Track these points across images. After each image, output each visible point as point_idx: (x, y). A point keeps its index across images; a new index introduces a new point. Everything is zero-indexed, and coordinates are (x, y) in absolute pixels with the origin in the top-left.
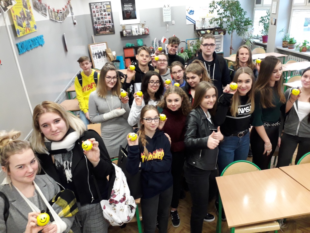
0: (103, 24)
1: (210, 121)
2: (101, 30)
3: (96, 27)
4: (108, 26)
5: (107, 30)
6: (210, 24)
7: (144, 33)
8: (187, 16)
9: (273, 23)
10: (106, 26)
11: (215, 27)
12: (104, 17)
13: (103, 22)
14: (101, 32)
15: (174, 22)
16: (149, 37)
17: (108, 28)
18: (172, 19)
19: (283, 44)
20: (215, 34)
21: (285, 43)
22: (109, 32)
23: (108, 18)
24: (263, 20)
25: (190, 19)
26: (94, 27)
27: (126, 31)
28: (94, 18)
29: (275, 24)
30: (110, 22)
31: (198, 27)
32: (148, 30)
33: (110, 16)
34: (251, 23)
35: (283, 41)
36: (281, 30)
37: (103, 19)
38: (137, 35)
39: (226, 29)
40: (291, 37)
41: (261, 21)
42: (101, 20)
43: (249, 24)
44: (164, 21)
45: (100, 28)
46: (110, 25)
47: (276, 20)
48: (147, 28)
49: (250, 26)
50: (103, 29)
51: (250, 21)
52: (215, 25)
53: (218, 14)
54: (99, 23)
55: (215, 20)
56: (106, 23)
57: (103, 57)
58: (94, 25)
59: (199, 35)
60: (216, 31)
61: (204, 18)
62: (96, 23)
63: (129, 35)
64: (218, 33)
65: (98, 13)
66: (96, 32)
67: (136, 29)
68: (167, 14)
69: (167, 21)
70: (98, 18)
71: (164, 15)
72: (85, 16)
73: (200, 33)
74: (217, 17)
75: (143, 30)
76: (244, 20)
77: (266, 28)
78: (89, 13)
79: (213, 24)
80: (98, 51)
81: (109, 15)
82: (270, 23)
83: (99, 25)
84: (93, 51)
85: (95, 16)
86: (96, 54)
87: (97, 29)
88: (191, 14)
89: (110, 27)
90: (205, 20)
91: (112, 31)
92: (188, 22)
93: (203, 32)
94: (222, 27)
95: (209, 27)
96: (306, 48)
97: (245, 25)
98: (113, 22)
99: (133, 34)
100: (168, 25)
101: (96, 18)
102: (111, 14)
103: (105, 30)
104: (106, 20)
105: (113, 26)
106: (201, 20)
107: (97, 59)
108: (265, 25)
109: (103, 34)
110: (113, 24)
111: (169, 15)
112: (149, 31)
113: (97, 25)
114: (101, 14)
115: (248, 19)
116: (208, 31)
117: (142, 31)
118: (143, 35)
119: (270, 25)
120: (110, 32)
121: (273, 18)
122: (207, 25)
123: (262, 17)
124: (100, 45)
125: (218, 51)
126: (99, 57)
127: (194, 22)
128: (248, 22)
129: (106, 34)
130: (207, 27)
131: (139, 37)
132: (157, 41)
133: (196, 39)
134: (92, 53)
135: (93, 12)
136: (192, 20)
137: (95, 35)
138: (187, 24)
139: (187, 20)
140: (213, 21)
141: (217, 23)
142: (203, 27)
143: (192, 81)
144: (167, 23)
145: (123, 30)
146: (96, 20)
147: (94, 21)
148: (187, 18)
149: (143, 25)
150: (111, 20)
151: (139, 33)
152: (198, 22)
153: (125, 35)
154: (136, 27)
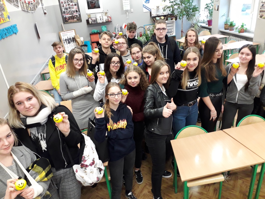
0: (70, 13)
1: (165, 94)
2: (69, 19)
3: (65, 16)
4: (75, 15)
5: (75, 19)
6: (164, 11)
7: (107, 21)
8: (143, 5)
9: (216, 9)
10: (73, 15)
11: (168, 13)
12: (71, 7)
13: (71, 11)
14: (69, 21)
15: (132, 10)
16: (112, 24)
17: (75, 17)
18: (131, 8)
19: (225, 27)
20: (168, 20)
21: (227, 26)
22: (76, 21)
23: (75, 8)
24: (208, 6)
25: (146, 8)
26: (63, 17)
27: (91, 19)
28: (62, 8)
29: (218, 10)
30: (77, 11)
31: (153, 14)
32: (110, 18)
33: (77, 6)
34: (198, 9)
35: (225, 25)
36: (223, 14)
37: (70, 9)
38: (101, 22)
39: (177, 15)
40: (231, 21)
41: (206, 8)
42: (69, 10)
43: (196, 10)
44: (124, 9)
45: (68, 17)
46: (77, 14)
47: (218, 6)
48: (110, 16)
49: (197, 12)
50: (71, 18)
51: (197, 8)
52: (167, 12)
53: (170, 2)
54: (67, 12)
55: (168, 8)
56: (73, 12)
57: (73, 42)
58: (63, 15)
59: (155, 21)
60: (169, 17)
61: (158, 6)
62: (64, 12)
63: (94, 22)
64: (170, 19)
65: (65, 4)
66: (65, 21)
67: (100, 17)
68: (126, 4)
69: (126, 9)
70: (66, 8)
71: (123, 5)
72: (54, 6)
73: (156, 19)
74: (170, 5)
75: (107, 18)
76: (192, 7)
77: (211, 13)
78: (58, 4)
79: (166, 11)
80: (68, 37)
81: (75, 5)
82: (214, 9)
83: (68, 14)
84: (63, 37)
85: (64, 6)
86: (66, 40)
87: (66, 18)
88: (147, 3)
89: (77, 16)
90: (159, 7)
91: (79, 19)
92: (145, 10)
93: (158, 18)
94: (174, 14)
95: (163, 14)
96: (244, 29)
97: (193, 11)
98: (79, 11)
99: (97, 22)
100: (127, 13)
101: (64, 8)
102: (77, 4)
103: (73, 19)
104: (73, 9)
105: (80, 15)
106: (156, 8)
107: (67, 44)
108: (209, 11)
109: (71, 23)
110: (79, 13)
111: (129, 4)
112: (112, 18)
113: (66, 15)
114: (68, 5)
115: (195, 6)
116: (162, 18)
117: (105, 19)
118: (106, 22)
119: (214, 11)
120: (78, 20)
121: (216, 5)
122: (161, 12)
123: (207, 4)
124: (69, 32)
125: (171, 34)
126: (69, 43)
127: (150, 10)
128: (195, 9)
129: (74, 22)
130: (161, 14)
131: (103, 24)
132: (119, 27)
133: (152, 24)
134: (63, 39)
135: (61, 3)
136: (148, 8)
137: (64, 23)
138: (144, 12)
139: (144, 8)
140: (166, 9)
141: (170, 10)
142: (158, 14)
143: (148, 61)
144: (127, 11)
145: (89, 19)
146: (64, 10)
147: (63, 11)
148: (144, 6)
149: (106, 13)
150: (77, 10)
151: (103, 21)
152: (154, 10)
153: (90, 23)
154: (100, 15)
